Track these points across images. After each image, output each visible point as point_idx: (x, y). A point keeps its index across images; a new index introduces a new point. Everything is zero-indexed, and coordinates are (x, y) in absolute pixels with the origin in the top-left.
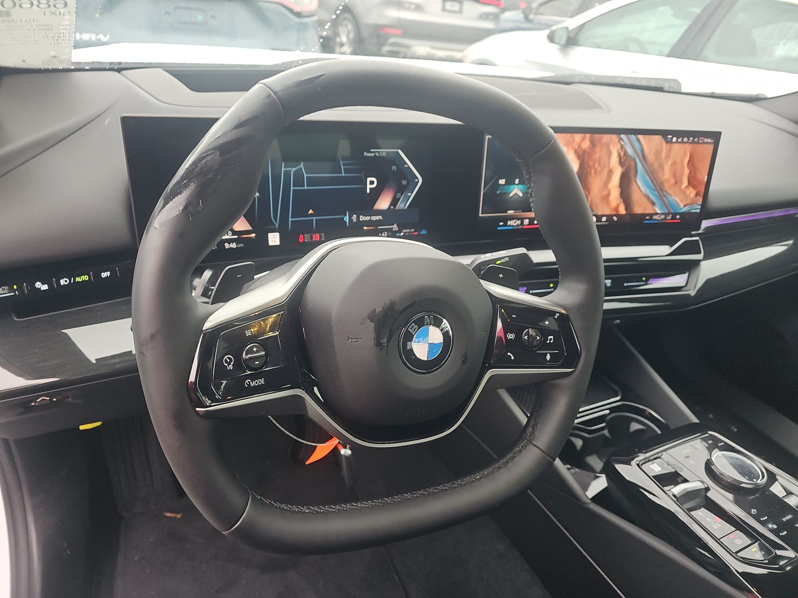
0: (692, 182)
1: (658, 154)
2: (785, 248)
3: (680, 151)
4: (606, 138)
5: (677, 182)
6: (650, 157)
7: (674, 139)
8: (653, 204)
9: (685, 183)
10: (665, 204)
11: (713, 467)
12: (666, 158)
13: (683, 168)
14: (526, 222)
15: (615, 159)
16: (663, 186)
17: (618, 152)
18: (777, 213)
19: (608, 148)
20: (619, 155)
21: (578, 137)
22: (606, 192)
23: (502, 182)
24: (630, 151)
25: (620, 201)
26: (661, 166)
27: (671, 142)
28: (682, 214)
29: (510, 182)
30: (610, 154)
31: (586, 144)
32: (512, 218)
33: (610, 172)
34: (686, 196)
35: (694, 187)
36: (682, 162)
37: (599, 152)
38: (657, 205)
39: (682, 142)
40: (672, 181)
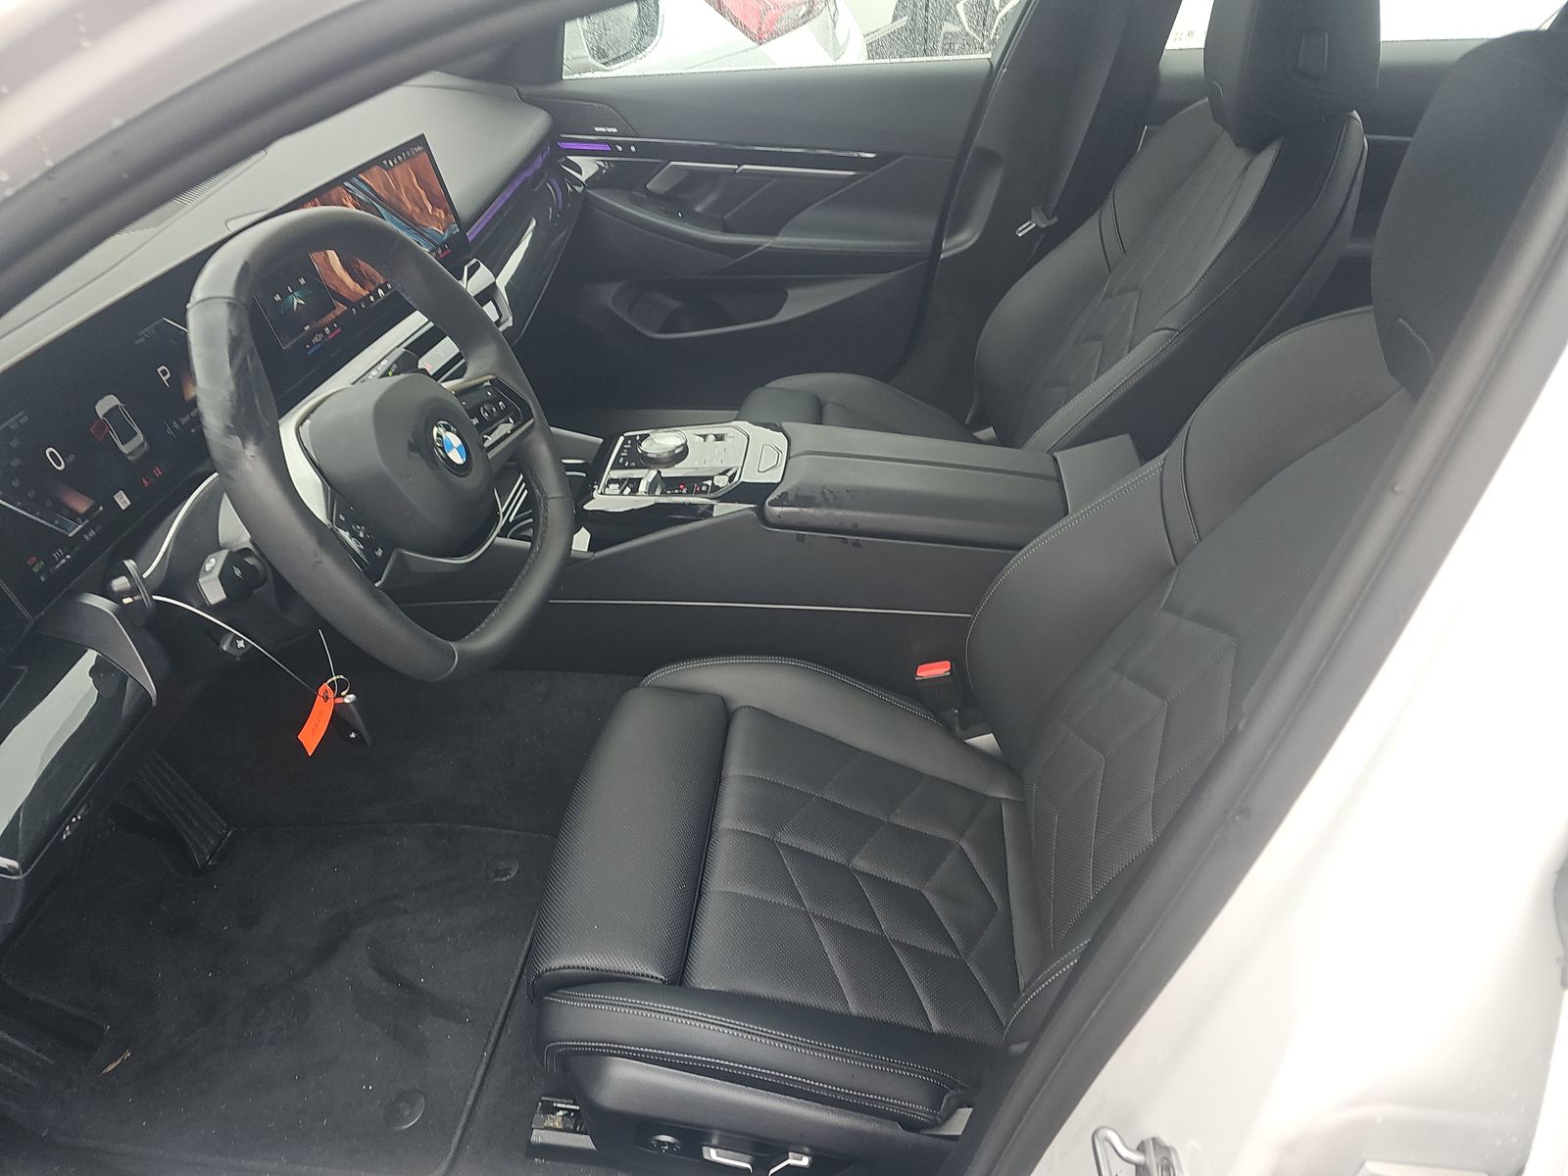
0: (434, 201)
1: (387, 186)
2: (530, 235)
3: (404, 173)
4: (334, 194)
5: (423, 209)
6: (383, 194)
7: (391, 164)
9: (429, 206)
10: (429, 240)
11: (649, 455)
12: (397, 187)
13: (417, 190)
14: (327, 330)
16: (413, 218)
18: (508, 193)
23: (279, 298)
24: (362, 196)
26: (399, 199)
27: (390, 168)
28: (447, 242)
29: (285, 295)
32: (312, 334)
34: (439, 220)
35: (439, 207)
36: (413, 184)
39: (399, 162)
40: (418, 210)
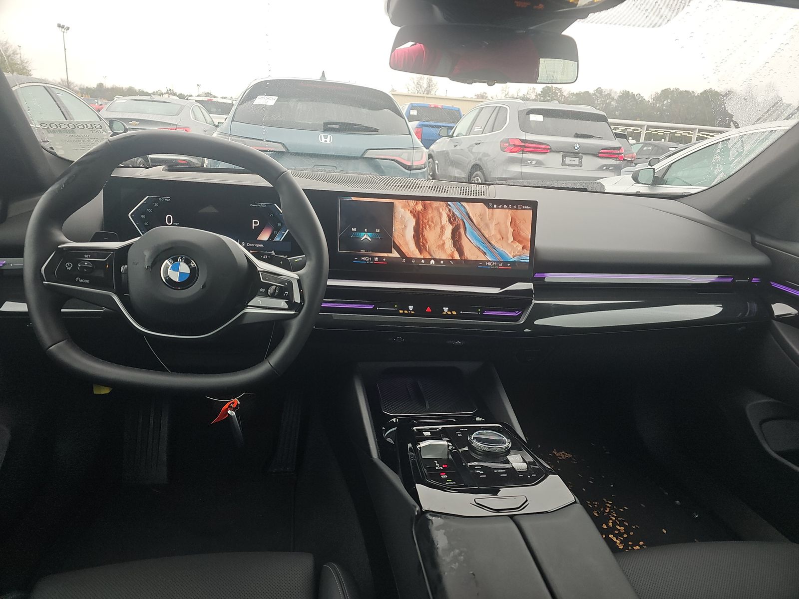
0: (517, 237)
1: (482, 216)
3: (502, 215)
4: (436, 204)
5: (504, 238)
6: (476, 218)
7: (495, 206)
8: (485, 254)
9: (511, 239)
10: (495, 254)
12: (490, 219)
13: (506, 227)
14: (376, 259)
15: (445, 218)
17: (447, 214)
19: (438, 211)
20: (448, 216)
21: (412, 203)
22: (441, 242)
23: (354, 230)
24: (457, 213)
25: (454, 249)
26: (487, 225)
27: (493, 208)
28: (512, 263)
29: (360, 230)
30: (440, 215)
31: (420, 207)
32: (364, 255)
33: (443, 228)
34: (513, 249)
35: (519, 242)
36: (506, 223)
37: (430, 214)
38: (487, 254)
39: (503, 208)
40: (499, 237)
